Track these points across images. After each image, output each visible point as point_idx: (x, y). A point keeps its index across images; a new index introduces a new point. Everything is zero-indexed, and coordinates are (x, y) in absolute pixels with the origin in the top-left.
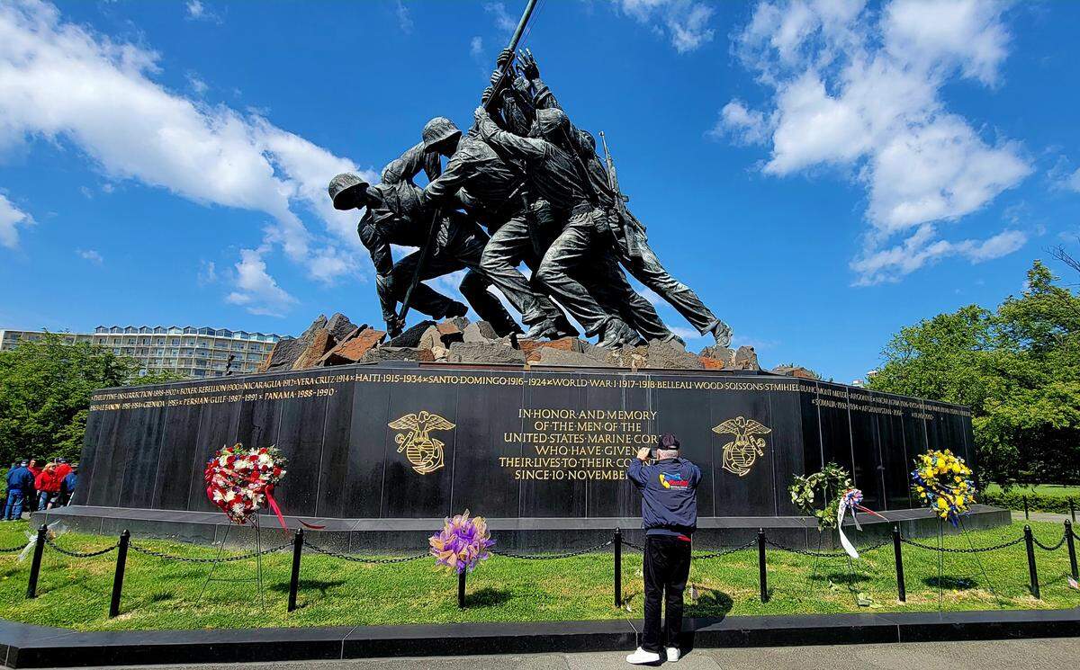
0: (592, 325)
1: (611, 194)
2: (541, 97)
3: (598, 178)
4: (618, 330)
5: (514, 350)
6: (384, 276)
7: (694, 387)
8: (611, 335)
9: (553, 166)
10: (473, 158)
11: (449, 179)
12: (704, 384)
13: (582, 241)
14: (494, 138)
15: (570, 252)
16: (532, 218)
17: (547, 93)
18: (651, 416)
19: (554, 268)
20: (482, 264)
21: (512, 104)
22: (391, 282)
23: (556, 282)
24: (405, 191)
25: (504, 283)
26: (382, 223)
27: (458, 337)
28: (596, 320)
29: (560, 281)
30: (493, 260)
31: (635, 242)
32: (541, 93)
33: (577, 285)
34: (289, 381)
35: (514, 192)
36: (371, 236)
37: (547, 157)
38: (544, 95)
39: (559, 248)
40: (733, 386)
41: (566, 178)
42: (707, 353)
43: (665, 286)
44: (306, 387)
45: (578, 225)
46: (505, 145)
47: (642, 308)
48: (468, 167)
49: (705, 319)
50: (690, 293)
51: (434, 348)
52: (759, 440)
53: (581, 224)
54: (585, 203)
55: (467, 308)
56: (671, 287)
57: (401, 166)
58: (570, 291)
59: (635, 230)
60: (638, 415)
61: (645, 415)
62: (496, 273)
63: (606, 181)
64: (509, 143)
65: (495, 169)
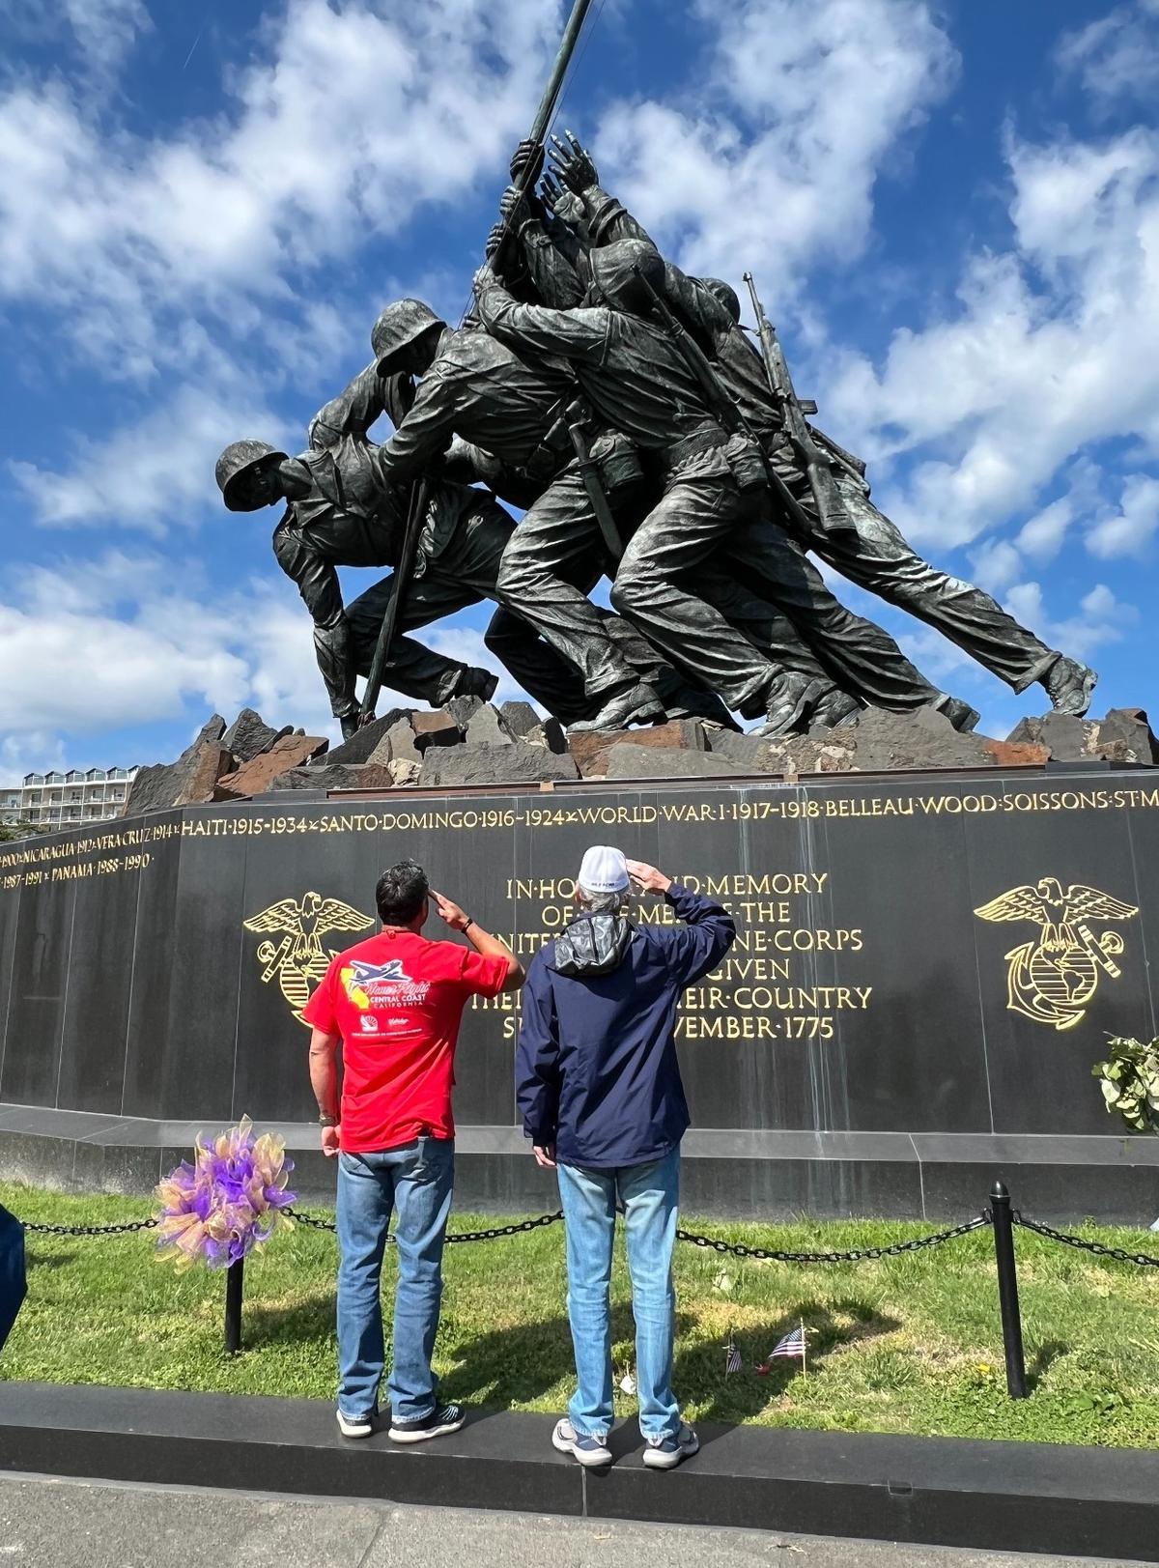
0: (738, 690)
1: (775, 401)
2: (603, 222)
3: (743, 371)
4: (797, 696)
5: (551, 754)
6: (326, 628)
7: (919, 810)
8: (784, 707)
9: (627, 358)
10: (464, 369)
11: (421, 419)
12: (945, 800)
13: (705, 508)
14: (504, 321)
15: (680, 536)
16: (596, 468)
17: (614, 212)
18: (812, 884)
19: (645, 574)
20: (501, 582)
21: (546, 247)
22: (340, 639)
23: (649, 603)
24: (351, 459)
25: (545, 618)
26: (313, 524)
27: (452, 737)
28: (745, 677)
29: (660, 600)
30: (520, 573)
31: (836, 499)
32: (604, 214)
33: (696, 606)
34: (85, 843)
35: (554, 427)
36: (296, 555)
37: (613, 342)
38: (609, 217)
39: (654, 530)
40: (1023, 802)
41: (659, 380)
42: (1025, 732)
43: (916, 588)
44: (108, 854)
45: (694, 475)
46: (527, 333)
47: (866, 644)
48: (455, 387)
49: (1019, 654)
50: (978, 598)
51: (394, 762)
52: (1107, 936)
53: (700, 474)
54: (706, 428)
55: (496, 679)
56: (929, 590)
57: (341, 411)
58: (683, 619)
59: (836, 470)
60: (782, 884)
61: (799, 883)
62: (528, 598)
63: (764, 373)
64: (535, 326)
65: (510, 384)
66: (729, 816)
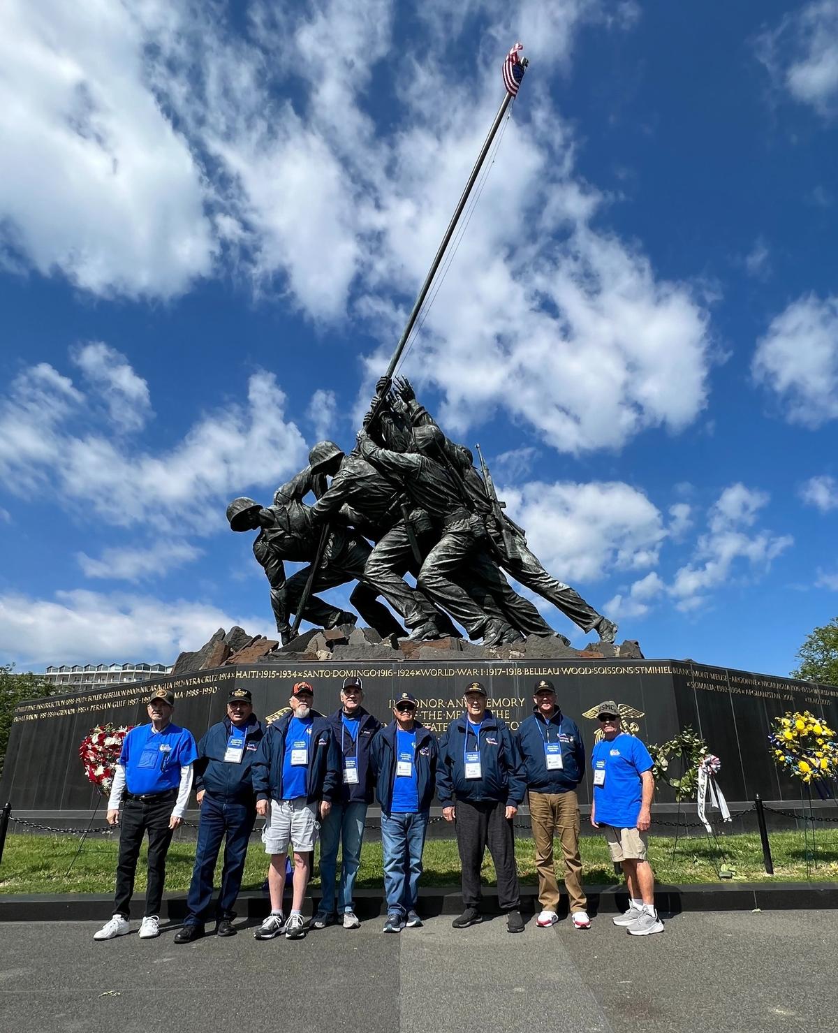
0: (472, 626)
1: (488, 501)
2: (417, 416)
3: (475, 487)
4: (498, 630)
5: (393, 650)
6: (277, 589)
7: (561, 673)
8: (492, 634)
9: (429, 477)
10: (354, 475)
11: (332, 496)
12: (572, 669)
13: (460, 546)
14: (374, 455)
15: (448, 556)
16: (411, 525)
17: (422, 412)
18: (518, 703)
19: (433, 573)
20: (366, 572)
21: (391, 424)
22: (284, 595)
23: (435, 585)
24: (295, 511)
25: (387, 590)
26: (274, 540)
27: (344, 641)
28: (476, 620)
29: (439, 585)
30: (376, 568)
31: (513, 545)
32: (417, 412)
33: (455, 588)
34: (179, 682)
35: (394, 504)
36: (265, 554)
37: (422, 469)
38: (420, 414)
39: (437, 553)
40: (601, 671)
41: (442, 488)
43: (546, 586)
44: (193, 687)
45: (455, 530)
46: (384, 462)
47: (524, 609)
48: (350, 483)
49: (587, 616)
50: (571, 591)
51: (319, 652)
52: (632, 724)
53: (458, 530)
54: (460, 510)
55: (357, 618)
56: (551, 587)
57: (291, 488)
58: (450, 594)
59: (514, 533)
60: (506, 703)
61: (513, 702)
62: (379, 580)
63: (484, 488)
64: (388, 459)
65: (375, 484)
66: (485, 674)
